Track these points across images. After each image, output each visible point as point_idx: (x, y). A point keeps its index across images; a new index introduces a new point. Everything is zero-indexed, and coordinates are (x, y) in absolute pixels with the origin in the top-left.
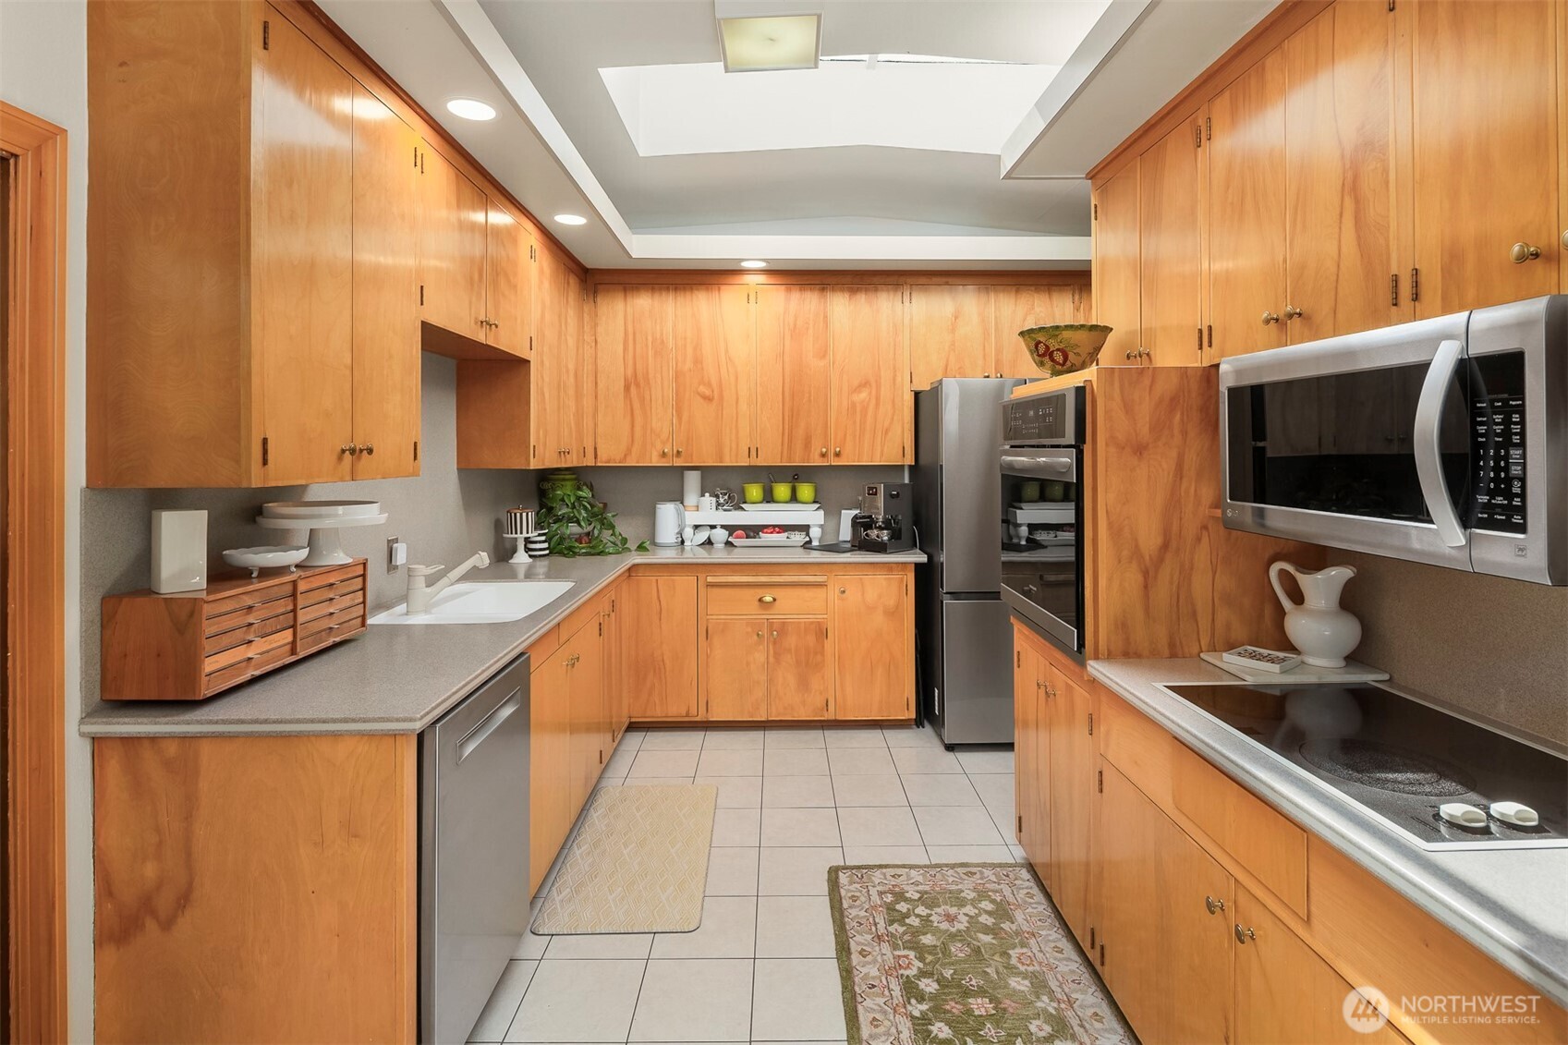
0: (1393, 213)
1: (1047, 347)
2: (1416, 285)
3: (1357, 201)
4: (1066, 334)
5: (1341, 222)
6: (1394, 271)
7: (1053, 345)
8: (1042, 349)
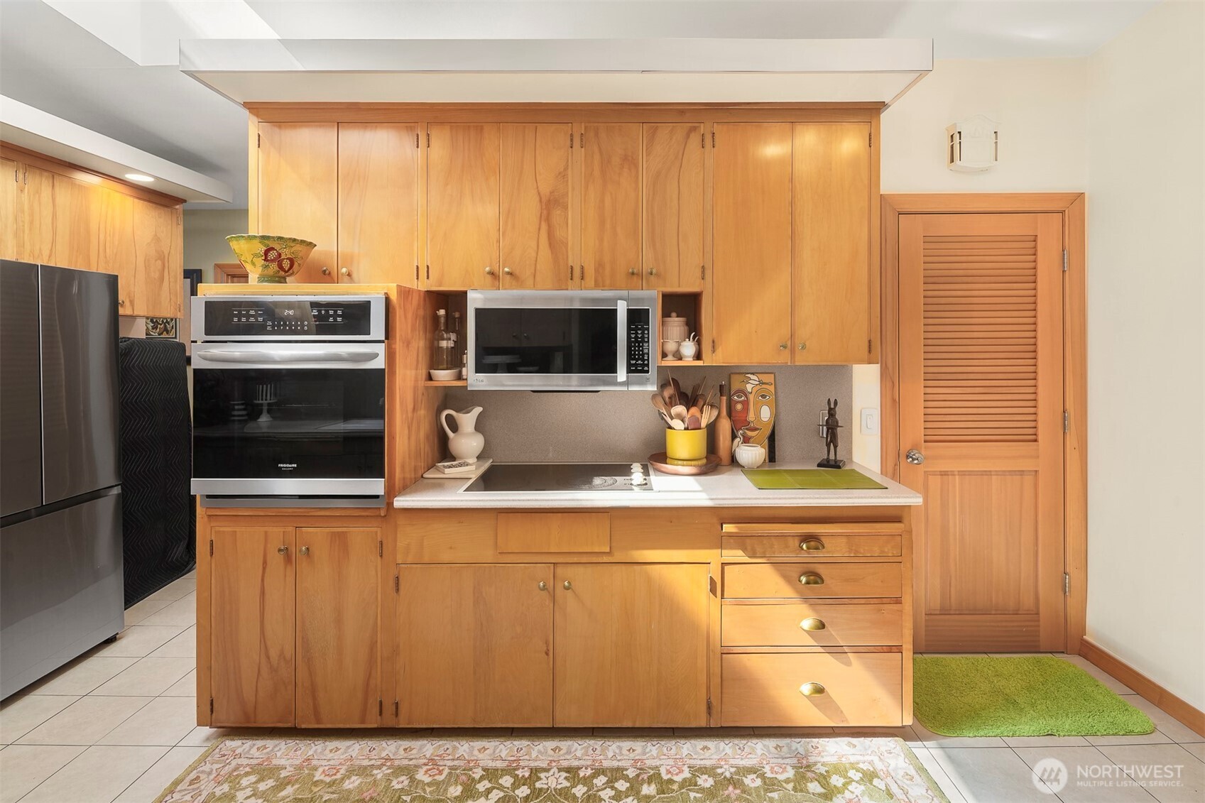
0: (570, 238)
1: (280, 255)
2: (583, 273)
3: (549, 226)
4: (298, 248)
5: (539, 233)
6: (570, 263)
7: (286, 253)
8: (272, 255)
